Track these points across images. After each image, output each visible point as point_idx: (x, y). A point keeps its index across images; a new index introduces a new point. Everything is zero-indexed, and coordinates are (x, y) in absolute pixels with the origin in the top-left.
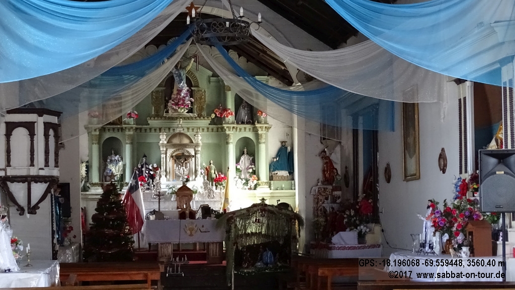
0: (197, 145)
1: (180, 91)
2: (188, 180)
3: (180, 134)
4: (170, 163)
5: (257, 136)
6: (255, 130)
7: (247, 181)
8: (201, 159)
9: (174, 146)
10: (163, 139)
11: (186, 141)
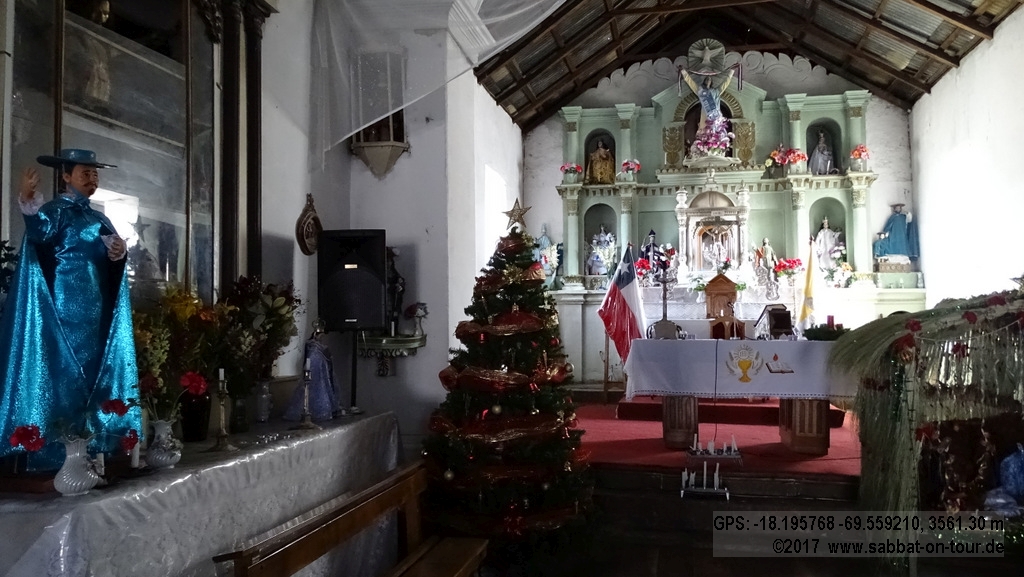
0: (742, 210)
2: (727, 266)
3: (712, 193)
5: (851, 195)
6: (846, 185)
7: (832, 273)
8: (749, 235)
9: (702, 211)
10: (682, 200)
11: (722, 204)
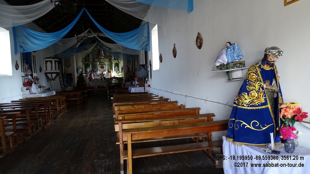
0: (106, 64)
1: (102, 53)
2: (103, 72)
3: (102, 62)
4: (100, 68)
5: (119, 62)
6: (118, 61)
7: (117, 72)
8: (106, 67)
9: (101, 65)
10: (98, 63)
11: (103, 64)
